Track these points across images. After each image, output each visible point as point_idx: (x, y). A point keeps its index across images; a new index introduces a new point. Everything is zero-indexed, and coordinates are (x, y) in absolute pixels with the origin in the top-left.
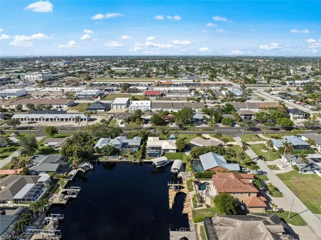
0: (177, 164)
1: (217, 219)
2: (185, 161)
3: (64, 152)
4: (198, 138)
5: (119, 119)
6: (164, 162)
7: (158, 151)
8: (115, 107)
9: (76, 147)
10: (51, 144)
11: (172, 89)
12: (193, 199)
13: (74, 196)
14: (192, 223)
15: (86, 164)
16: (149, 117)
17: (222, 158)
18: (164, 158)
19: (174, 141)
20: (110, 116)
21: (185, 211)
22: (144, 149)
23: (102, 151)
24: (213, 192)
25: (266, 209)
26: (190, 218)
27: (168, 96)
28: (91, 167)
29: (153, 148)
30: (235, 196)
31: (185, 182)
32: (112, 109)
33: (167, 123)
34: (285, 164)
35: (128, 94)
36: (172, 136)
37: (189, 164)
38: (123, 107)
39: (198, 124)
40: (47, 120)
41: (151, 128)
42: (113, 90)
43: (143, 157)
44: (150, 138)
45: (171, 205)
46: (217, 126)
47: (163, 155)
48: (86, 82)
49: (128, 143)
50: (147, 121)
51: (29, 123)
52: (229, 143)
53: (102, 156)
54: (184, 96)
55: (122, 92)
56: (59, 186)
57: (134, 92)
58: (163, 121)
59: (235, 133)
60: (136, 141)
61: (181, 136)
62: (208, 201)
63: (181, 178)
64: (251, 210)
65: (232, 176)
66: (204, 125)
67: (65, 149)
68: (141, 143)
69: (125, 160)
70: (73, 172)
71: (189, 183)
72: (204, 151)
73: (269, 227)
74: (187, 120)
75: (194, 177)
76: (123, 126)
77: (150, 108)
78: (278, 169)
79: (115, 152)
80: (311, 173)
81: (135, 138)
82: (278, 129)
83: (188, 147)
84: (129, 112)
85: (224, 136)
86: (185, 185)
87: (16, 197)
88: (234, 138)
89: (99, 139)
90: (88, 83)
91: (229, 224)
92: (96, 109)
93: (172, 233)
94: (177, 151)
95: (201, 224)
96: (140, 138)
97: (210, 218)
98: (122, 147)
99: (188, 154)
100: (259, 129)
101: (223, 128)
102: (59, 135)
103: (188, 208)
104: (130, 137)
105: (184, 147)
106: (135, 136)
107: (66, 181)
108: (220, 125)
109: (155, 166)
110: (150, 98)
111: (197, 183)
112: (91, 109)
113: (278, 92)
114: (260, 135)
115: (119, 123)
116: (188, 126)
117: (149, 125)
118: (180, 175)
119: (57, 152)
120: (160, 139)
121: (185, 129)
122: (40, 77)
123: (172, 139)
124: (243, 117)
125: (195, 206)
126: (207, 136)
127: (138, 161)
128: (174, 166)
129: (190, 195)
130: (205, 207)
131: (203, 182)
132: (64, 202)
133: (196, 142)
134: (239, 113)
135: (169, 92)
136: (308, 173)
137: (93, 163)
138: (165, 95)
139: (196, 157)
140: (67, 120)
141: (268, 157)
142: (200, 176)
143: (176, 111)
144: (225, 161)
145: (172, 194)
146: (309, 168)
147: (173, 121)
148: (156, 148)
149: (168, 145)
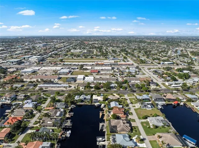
0: (103, 105)
1: (111, 120)
2: (105, 104)
3: (65, 101)
4: (111, 96)
5: (81, 87)
6: (99, 105)
7: (97, 101)
8: (78, 80)
9: (69, 100)
10: (59, 98)
11: (103, 68)
12: (107, 116)
13: (72, 115)
14: (105, 122)
15: (73, 105)
16: (93, 86)
17: (117, 103)
18: (99, 103)
19: (102, 97)
20: (77, 85)
21: (104, 119)
22: (92, 100)
23: (78, 101)
24: (112, 113)
25: (126, 118)
26: (105, 120)
27: (101, 72)
28: (75, 106)
29: (95, 100)
30: (117, 115)
31: (105, 111)
32: (77, 81)
33: (101, 88)
34: (138, 105)
35: (82, 71)
36: (102, 94)
37: (107, 105)
38: (82, 80)
39: (112, 89)
40: (52, 87)
41: (94, 91)
42: (75, 69)
43: (92, 103)
44: (94, 96)
45: (100, 117)
46: (120, 90)
47: (98, 102)
48: (61, 63)
49: (86, 98)
50: (92, 88)
51: (45, 89)
52: (122, 97)
53: (77, 102)
54: (108, 72)
55: (80, 70)
56: (67, 112)
57: (85, 70)
58: (99, 87)
59: (126, 93)
60: (89, 97)
61: (105, 94)
62: (110, 116)
63: (104, 110)
64: (122, 118)
65: (117, 109)
66: (115, 89)
67: (65, 100)
68: (91, 98)
69: (85, 104)
70: (70, 108)
71: (106, 111)
72: (112, 101)
73: (123, 121)
74: (108, 87)
75: (108, 110)
76: (83, 90)
77: (93, 81)
78: (135, 107)
79: (82, 101)
80: (145, 108)
81: (88, 96)
82: (143, 91)
83: (107, 99)
84: (84, 83)
85: (121, 94)
86: (105, 112)
87: (57, 115)
88: (125, 95)
89: (75, 96)
90: (62, 63)
91: (114, 121)
92: (70, 81)
93: (100, 124)
94: (103, 101)
95: (108, 122)
96: (90, 96)
97: (110, 120)
98: (84, 99)
99: (107, 102)
100: (135, 91)
101: (122, 91)
102: (60, 94)
103: (105, 118)
104: (86, 95)
105: (106, 99)
106: (88, 95)
107: (68, 111)
108: (121, 89)
109: (95, 106)
110: (93, 74)
111: (108, 111)
112: (68, 81)
113: (154, 70)
114: (135, 94)
115: (81, 89)
116: (108, 90)
117: (93, 89)
118: (104, 109)
119: (62, 101)
120: (97, 96)
121: (107, 91)
122: (37, 60)
123: (102, 96)
124: (131, 85)
125: (107, 117)
126: (115, 94)
127: (90, 104)
128: (102, 106)
129: (106, 115)
130: (109, 118)
131: (110, 111)
132: (70, 117)
133: (110, 97)
134: (130, 83)
135: (102, 70)
136: (144, 108)
137: (75, 105)
138: (100, 72)
139: (109, 103)
140: (60, 87)
141: (134, 103)
142: (109, 109)
143: (104, 82)
144: (118, 104)
145: (101, 114)
146: (144, 107)
147: (102, 87)
148: (96, 100)
149: (100, 98)
